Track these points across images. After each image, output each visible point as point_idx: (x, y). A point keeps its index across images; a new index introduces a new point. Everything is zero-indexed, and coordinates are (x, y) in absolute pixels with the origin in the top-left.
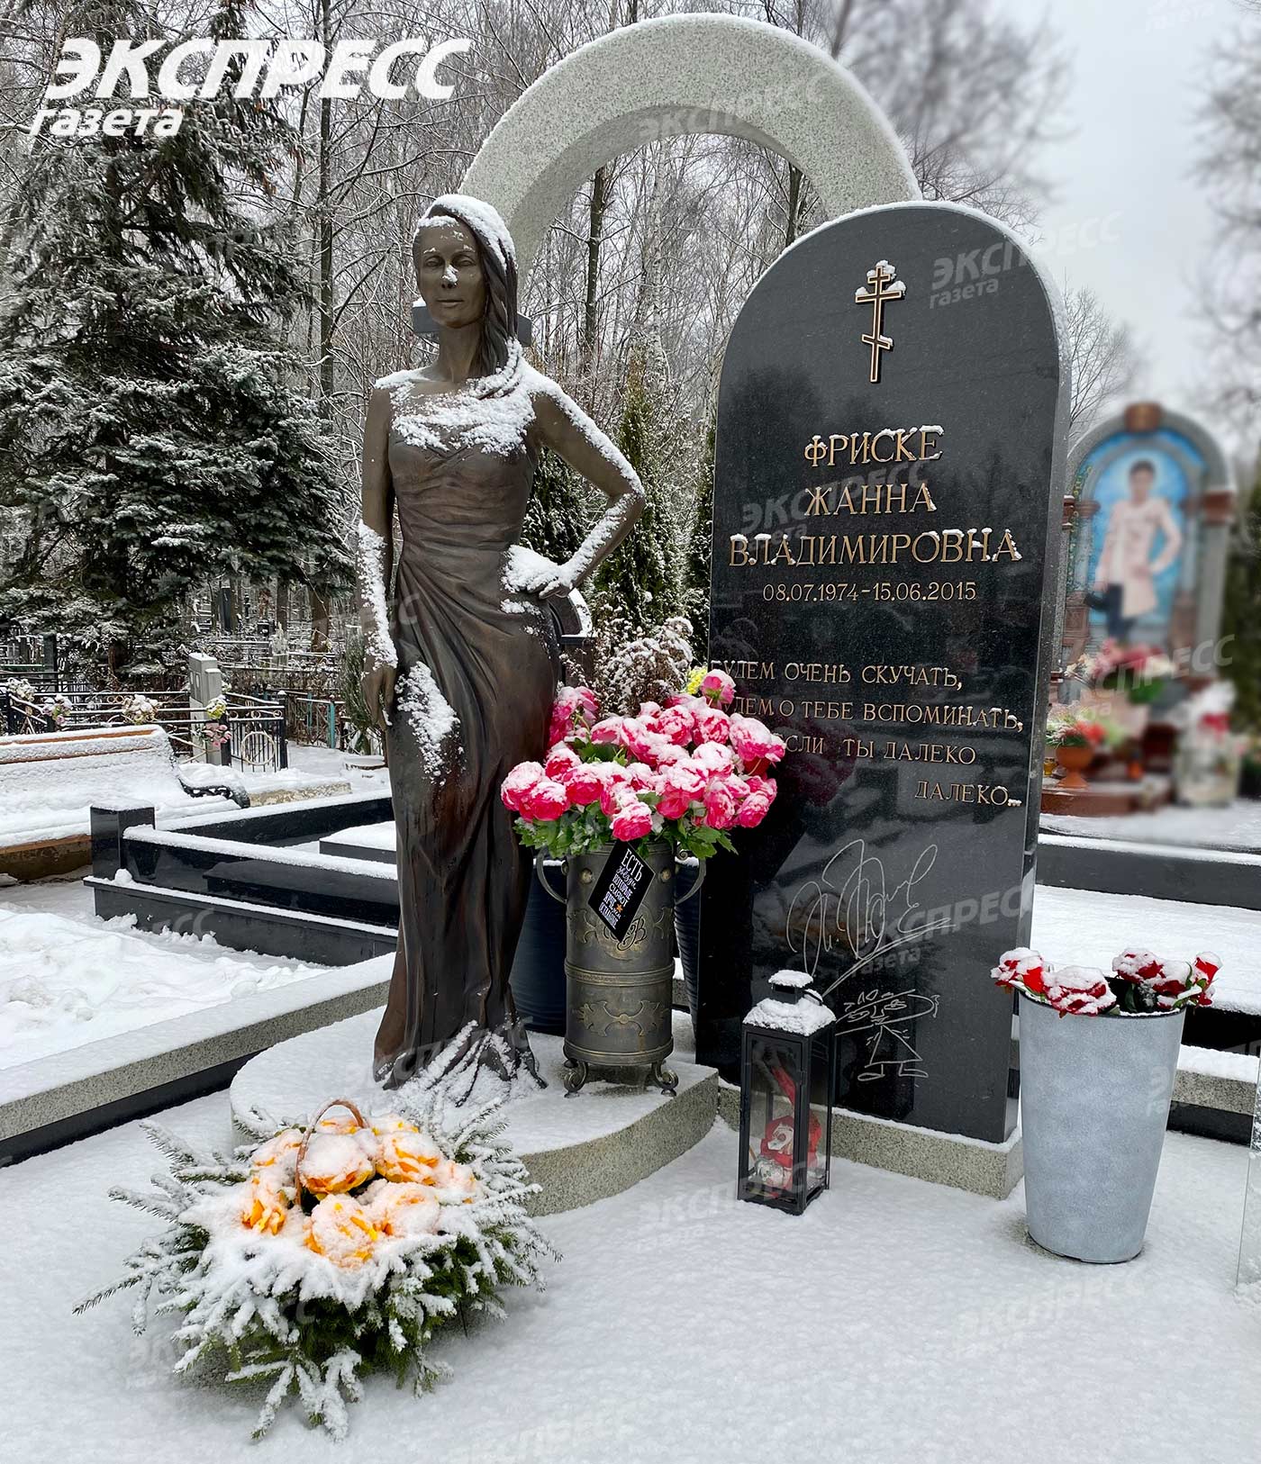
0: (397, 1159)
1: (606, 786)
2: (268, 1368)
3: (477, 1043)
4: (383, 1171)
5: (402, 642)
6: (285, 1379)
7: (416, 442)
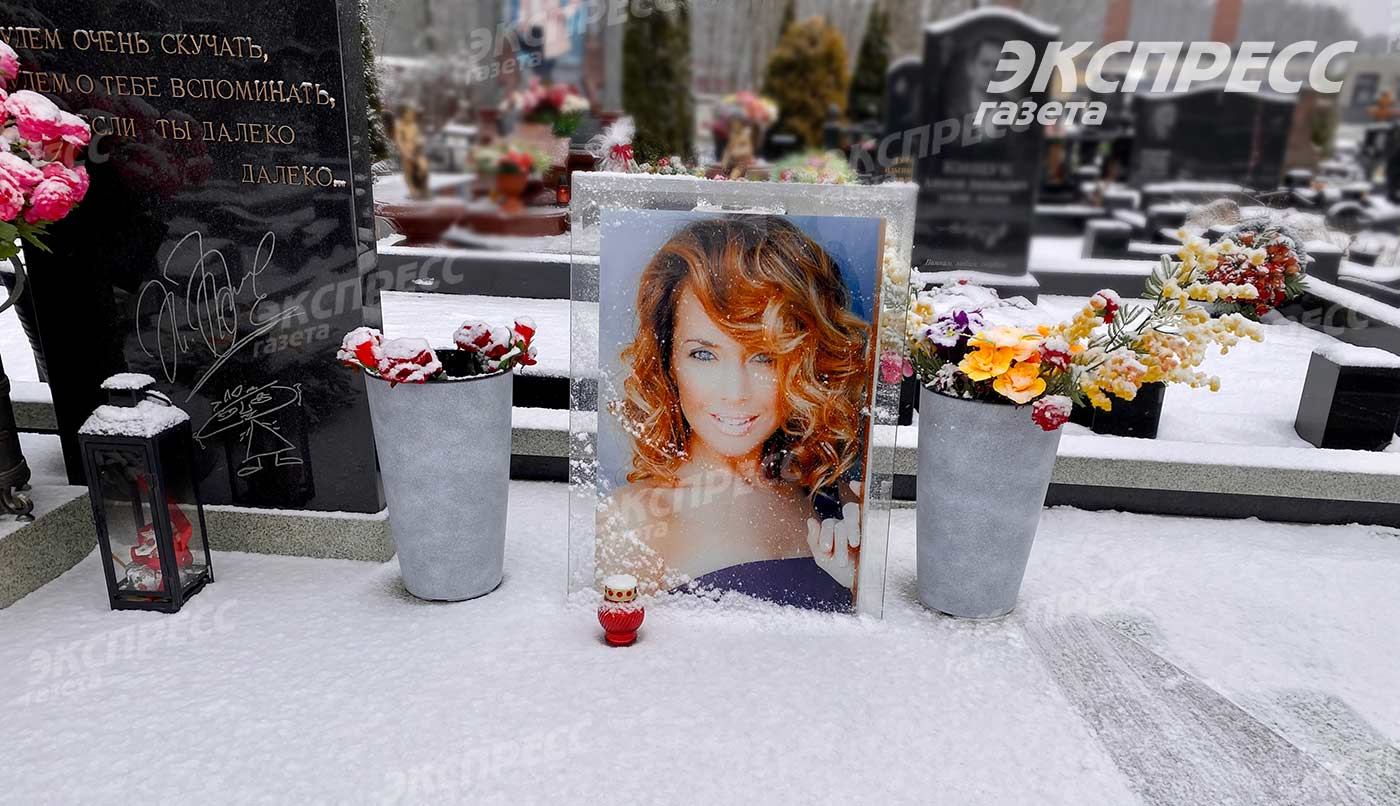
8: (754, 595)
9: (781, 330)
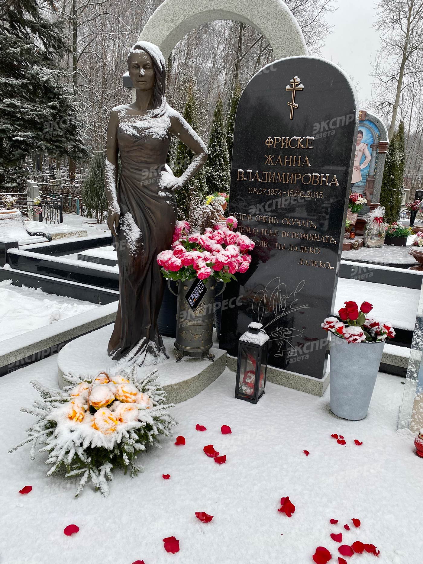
0: (123, 394)
1: (195, 260)
2: (80, 471)
3: (146, 344)
4: (118, 398)
5: (122, 205)
6: (86, 475)
7: (128, 133)
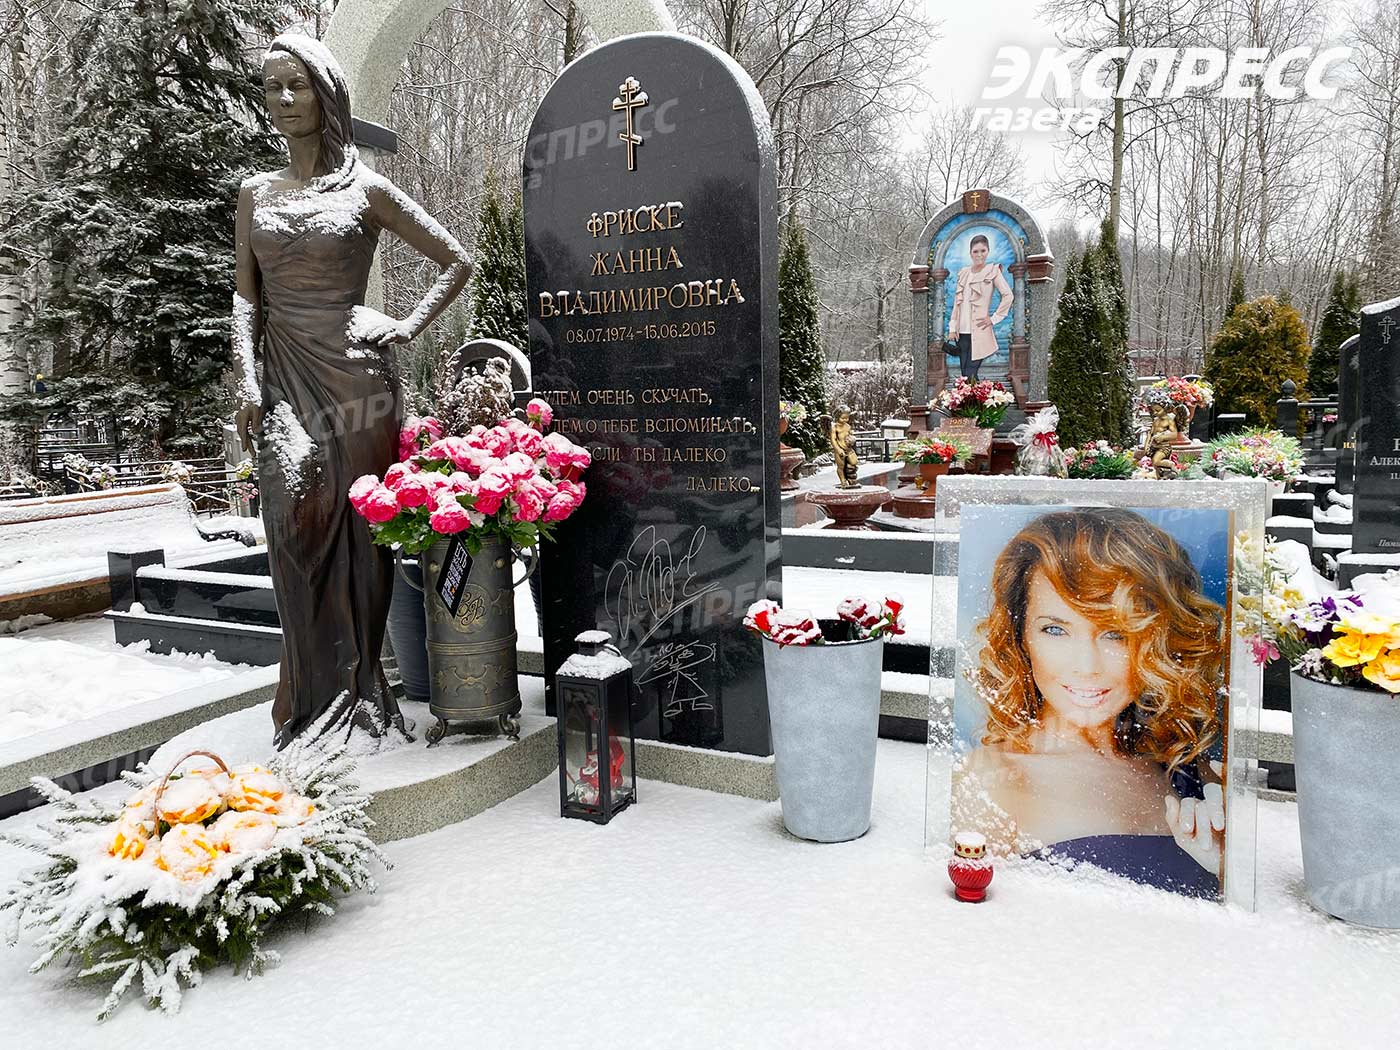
0: (243, 794)
1: (429, 491)
2: (116, 965)
3: (350, 708)
4: (231, 804)
5: (267, 386)
6: (130, 972)
7: (269, 227)
8: (1110, 869)
9: (1132, 611)
